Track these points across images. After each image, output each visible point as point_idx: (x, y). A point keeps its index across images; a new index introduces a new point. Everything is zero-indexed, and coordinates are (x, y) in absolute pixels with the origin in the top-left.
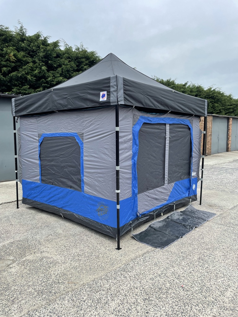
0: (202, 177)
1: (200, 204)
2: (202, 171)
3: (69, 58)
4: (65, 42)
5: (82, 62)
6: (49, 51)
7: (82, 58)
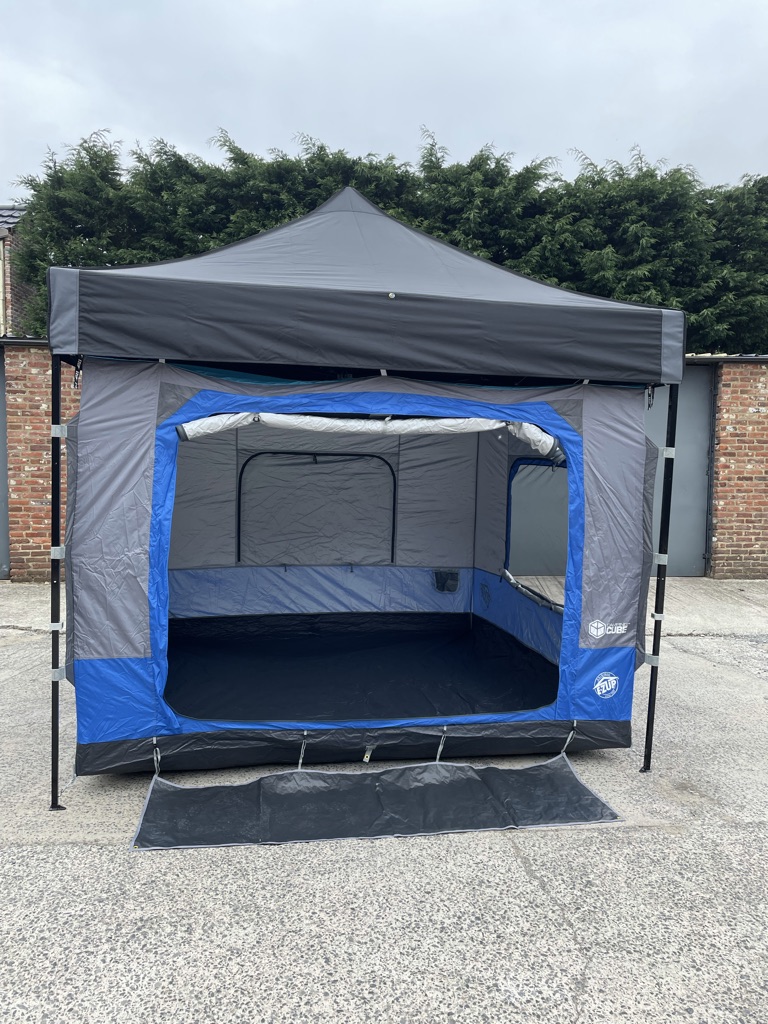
0: (656, 651)
1: (647, 767)
2: (658, 624)
3: (574, 208)
4: (586, 158)
5: (627, 213)
6: (500, 199)
7: (628, 199)
